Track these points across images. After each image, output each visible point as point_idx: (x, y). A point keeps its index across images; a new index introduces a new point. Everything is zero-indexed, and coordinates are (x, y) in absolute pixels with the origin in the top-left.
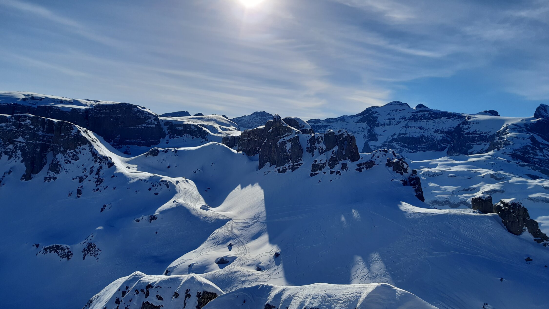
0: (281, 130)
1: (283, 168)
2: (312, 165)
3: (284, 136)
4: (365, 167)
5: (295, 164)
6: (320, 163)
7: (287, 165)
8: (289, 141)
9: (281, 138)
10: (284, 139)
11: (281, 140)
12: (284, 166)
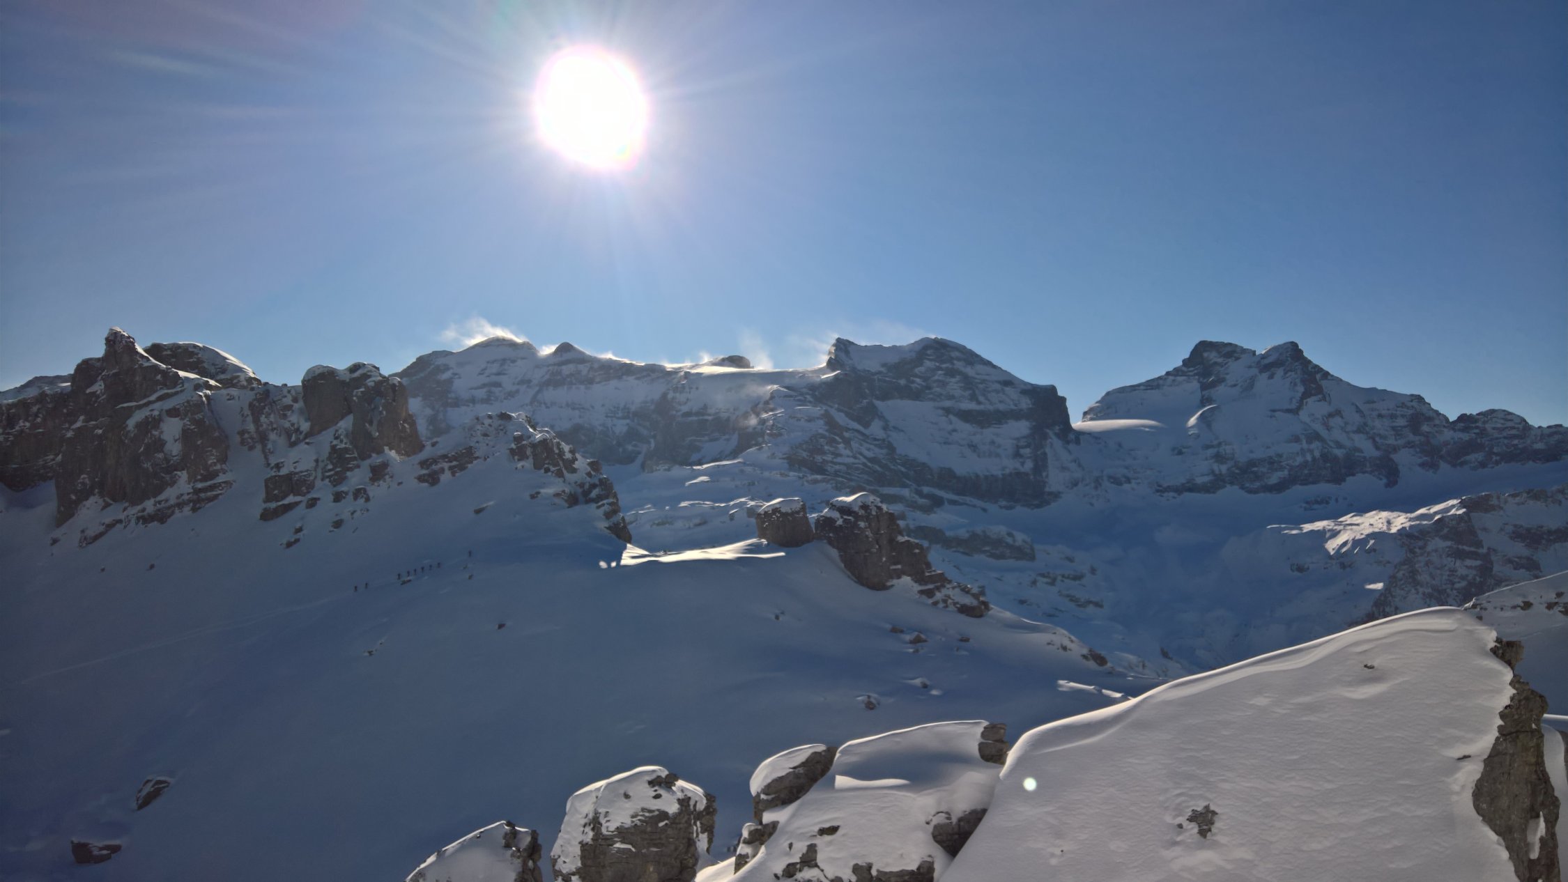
0: (137, 378)
1: (155, 505)
2: (267, 481)
3: (153, 398)
4: (446, 468)
5: (200, 485)
6: (293, 470)
7: (170, 494)
8: (173, 413)
9: (140, 407)
10: (152, 410)
11: (138, 416)
12: (159, 498)
